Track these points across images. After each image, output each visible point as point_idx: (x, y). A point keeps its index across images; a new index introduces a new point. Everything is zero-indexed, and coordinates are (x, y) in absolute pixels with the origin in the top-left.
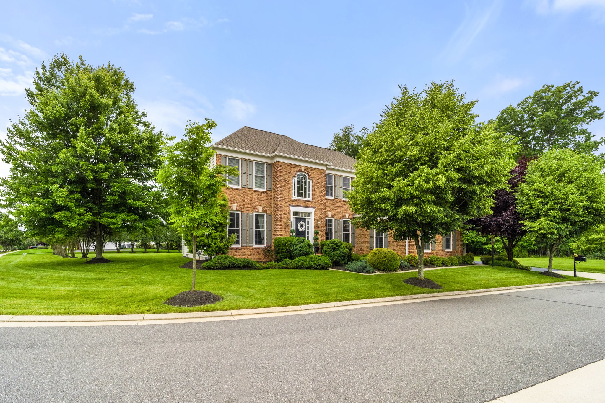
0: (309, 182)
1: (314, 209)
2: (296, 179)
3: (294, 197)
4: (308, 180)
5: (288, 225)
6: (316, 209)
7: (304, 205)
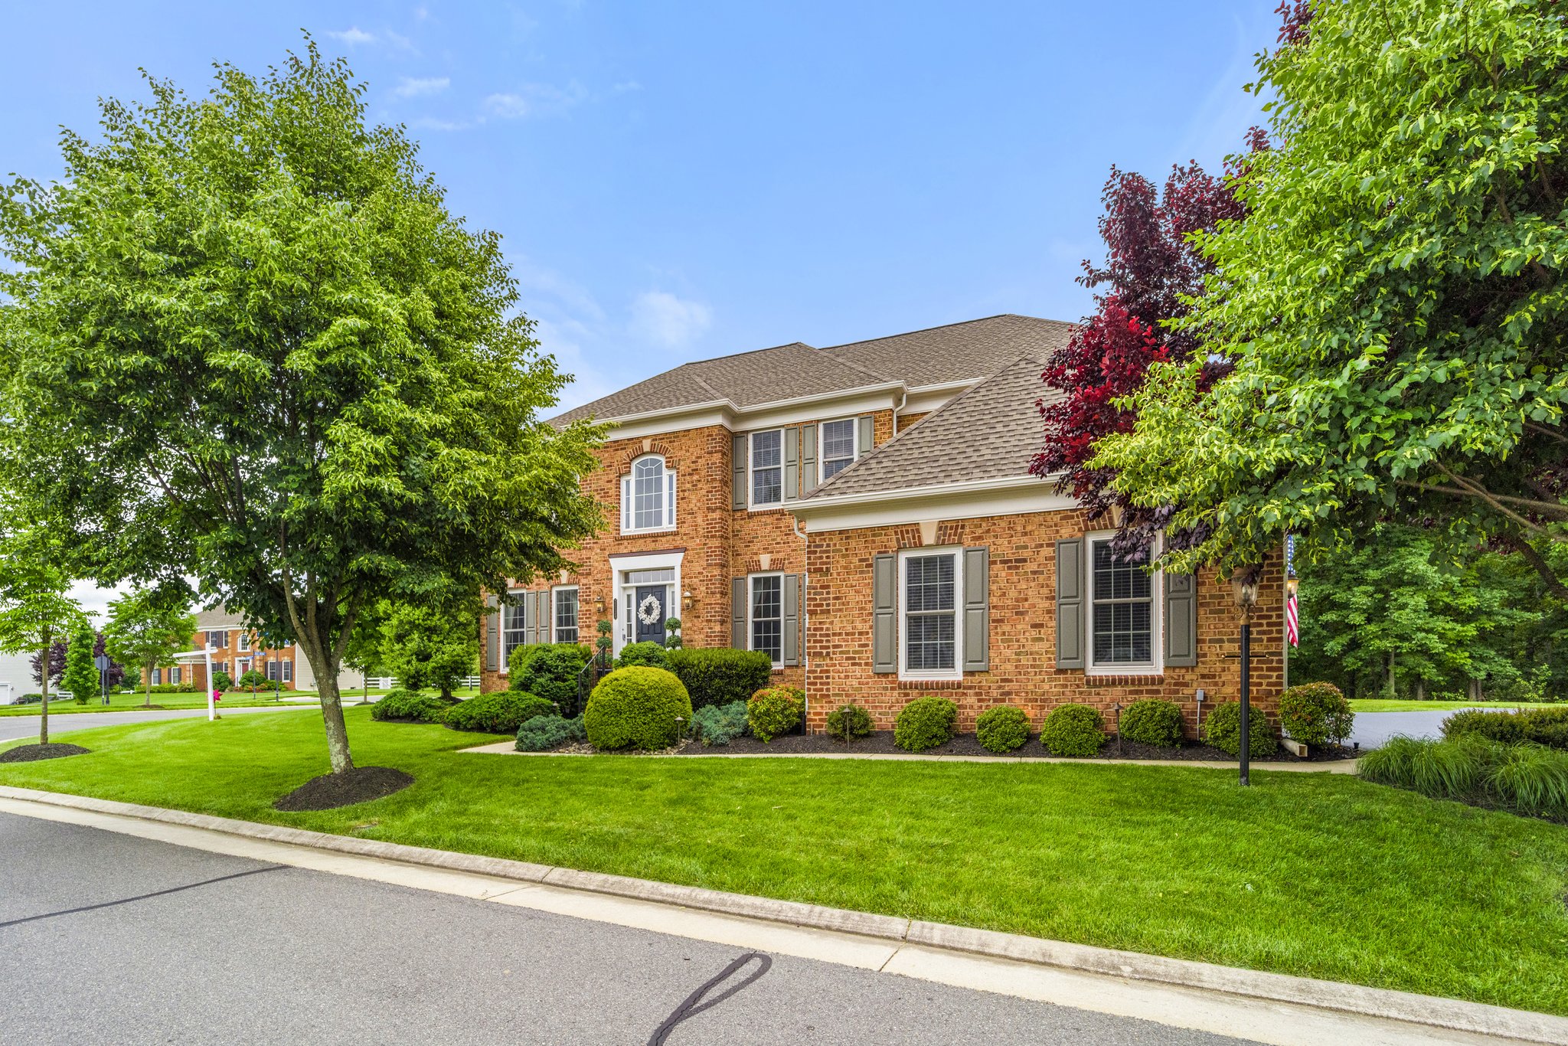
0: (671, 477)
1: (682, 555)
2: (633, 478)
3: (624, 532)
4: (666, 473)
5: (605, 610)
6: (690, 553)
7: (651, 546)
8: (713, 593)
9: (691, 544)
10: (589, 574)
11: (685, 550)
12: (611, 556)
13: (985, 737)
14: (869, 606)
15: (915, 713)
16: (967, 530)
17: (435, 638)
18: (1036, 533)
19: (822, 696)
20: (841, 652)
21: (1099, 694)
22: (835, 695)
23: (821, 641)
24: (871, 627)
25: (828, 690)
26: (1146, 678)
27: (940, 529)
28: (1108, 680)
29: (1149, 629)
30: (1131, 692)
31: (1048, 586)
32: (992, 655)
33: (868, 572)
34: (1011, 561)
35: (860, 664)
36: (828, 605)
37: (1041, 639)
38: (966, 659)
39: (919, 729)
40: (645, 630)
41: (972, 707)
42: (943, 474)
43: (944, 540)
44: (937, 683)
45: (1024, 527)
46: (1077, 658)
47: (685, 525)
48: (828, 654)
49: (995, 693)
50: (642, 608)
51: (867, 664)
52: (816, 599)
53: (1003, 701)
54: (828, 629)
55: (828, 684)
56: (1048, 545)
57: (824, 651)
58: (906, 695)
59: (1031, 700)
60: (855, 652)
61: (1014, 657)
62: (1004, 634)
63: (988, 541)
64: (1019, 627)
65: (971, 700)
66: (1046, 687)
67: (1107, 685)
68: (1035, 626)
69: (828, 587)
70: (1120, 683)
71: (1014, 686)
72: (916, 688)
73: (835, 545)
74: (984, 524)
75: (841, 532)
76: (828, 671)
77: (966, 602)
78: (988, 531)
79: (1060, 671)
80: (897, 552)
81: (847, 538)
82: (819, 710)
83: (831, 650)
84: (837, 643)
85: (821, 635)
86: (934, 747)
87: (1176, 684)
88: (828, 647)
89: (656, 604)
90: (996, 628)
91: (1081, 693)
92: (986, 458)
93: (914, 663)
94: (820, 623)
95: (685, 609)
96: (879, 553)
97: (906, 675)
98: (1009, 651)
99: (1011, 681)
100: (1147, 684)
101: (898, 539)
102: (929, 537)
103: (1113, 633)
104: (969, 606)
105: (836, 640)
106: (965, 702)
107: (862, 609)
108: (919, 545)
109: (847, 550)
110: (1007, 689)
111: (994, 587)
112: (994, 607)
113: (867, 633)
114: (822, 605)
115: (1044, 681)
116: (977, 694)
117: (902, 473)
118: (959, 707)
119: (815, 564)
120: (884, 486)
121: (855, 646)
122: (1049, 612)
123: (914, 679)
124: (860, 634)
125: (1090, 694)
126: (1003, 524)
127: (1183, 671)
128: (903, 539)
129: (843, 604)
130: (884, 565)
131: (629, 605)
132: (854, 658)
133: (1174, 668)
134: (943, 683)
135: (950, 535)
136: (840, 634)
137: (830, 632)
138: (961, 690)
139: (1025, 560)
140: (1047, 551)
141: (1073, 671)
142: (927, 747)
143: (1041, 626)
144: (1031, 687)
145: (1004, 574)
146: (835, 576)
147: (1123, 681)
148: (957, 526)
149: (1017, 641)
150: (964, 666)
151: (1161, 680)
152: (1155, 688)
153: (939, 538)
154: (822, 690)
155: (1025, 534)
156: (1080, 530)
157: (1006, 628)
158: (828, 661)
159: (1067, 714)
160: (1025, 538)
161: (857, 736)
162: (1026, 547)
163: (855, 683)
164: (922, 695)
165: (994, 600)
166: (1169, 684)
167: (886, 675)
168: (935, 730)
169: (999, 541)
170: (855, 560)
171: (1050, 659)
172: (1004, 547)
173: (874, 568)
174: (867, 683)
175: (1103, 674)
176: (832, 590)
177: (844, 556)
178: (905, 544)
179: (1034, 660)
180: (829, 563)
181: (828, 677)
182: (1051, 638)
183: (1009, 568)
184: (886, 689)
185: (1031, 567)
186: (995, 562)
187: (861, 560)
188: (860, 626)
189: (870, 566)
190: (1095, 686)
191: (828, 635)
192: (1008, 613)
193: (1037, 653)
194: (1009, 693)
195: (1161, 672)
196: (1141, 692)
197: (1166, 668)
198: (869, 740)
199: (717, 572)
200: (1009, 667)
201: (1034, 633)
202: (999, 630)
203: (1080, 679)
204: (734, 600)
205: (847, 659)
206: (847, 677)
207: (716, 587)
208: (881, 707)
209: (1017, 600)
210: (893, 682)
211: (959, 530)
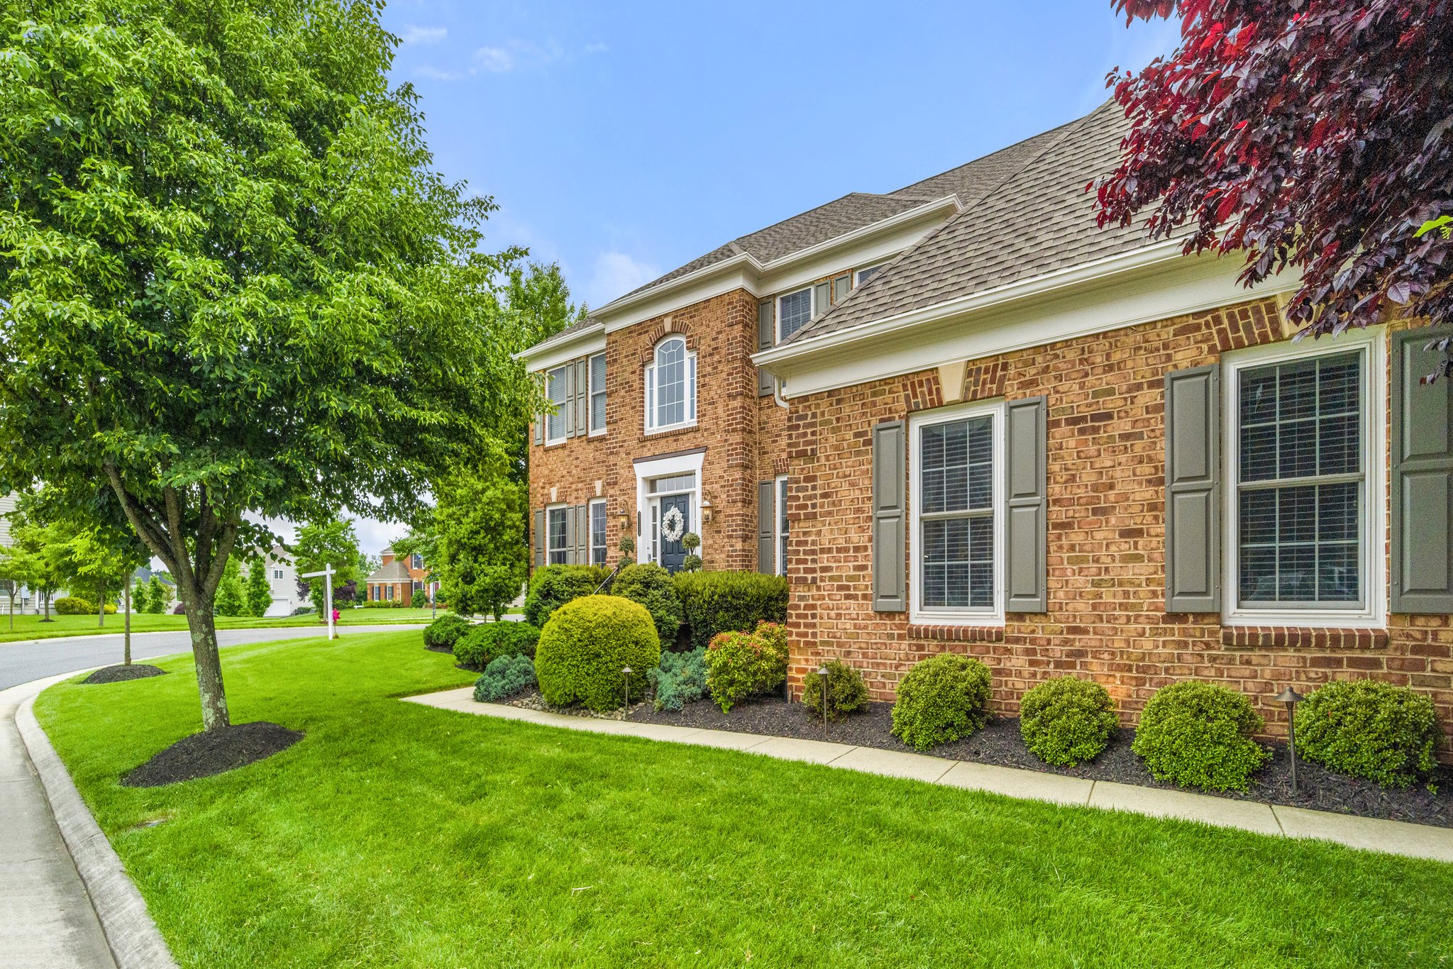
0: (692, 360)
1: (702, 455)
2: (655, 366)
3: (649, 431)
4: (687, 355)
5: (630, 525)
6: (711, 452)
7: (673, 447)
8: (734, 502)
9: (711, 442)
10: (615, 483)
11: (706, 449)
12: (636, 460)
13: (1034, 734)
14: (868, 506)
15: (922, 681)
16: (1012, 371)
17: (481, 559)
18: (1130, 364)
19: (807, 643)
20: (831, 578)
21: (1248, 662)
22: (823, 643)
23: (805, 561)
24: (870, 540)
25: (814, 635)
26: (1350, 635)
27: (969, 373)
28: (1267, 637)
29: (1355, 536)
30: (1316, 662)
31: (1150, 460)
32: (1052, 584)
33: (866, 452)
34: (1083, 419)
35: (855, 597)
36: (814, 506)
37: (1138, 558)
38: (1010, 593)
39: (924, 712)
40: (670, 549)
41: (1019, 674)
42: (974, 282)
43: (975, 392)
44: (965, 631)
45: (1108, 356)
46: (1206, 593)
47: (706, 419)
48: (814, 580)
49: (1058, 652)
50: (666, 522)
51: (865, 597)
52: (798, 498)
53: (1073, 666)
54: (814, 543)
55: (814, 626)
56: (1152, 385)
57: (809, 576)
58: (921, 648)
59: (1120, 668)
60: (850, 578)
61: (1090, 588)
62: (1072, 548)
63: (1047, 386)
64: (1099, 536)
65: (1018, 661)
66: (1147, 645)
67: (1267, 646)
68: (1127, 533)
69: (814, 478)
70: (1293, 643)
71: (1090, 641)
72: (934, 637)
73: (823, 414)
74: (1039, 359)
75: (831, 393)
76: (813, 607)
77: (1010, 494)
78: (1046, 370)
79: (1173, 617)
80: (907, 418)
81: (839, 402)
82: (803, 665)
83: (818, 575)
84: (826, 564)
85: (805, 552)
86: (948, 743)
87: (1415, 650)
88: (814, 570)
89: (679, 516)
90: (1059, 537)
91: (1213, 659)
92: (1044, 246)
93: (933, 597)
94: (805, 534)
95: (706, 521)
96: (882, 421)
97: (923, 617)
98: (1082, 579)
99: (1084, 631)
100: (1350, 647)
101: (907, 398)
102: (952, 389)
103: (1277, 544)
104: (1014, 501)
105: (824, 560)
106: (1008, 664)
107: (858, 510)
108: (938, 405)
109: (838, 420)
110: (1077, 645)
111: (1056, 467)
112: (1056, 502)
113: (866, 548)
114: (805, 506)
115: (1142, 634)
116: (1028, 652)
117: (915, 291)
118: (997, 672)
119: (796, 445)
120: (887, 313)
121: (848, 569)
122: (1153, 507)
123: (932, 623)
124: (857, 549)
125: (1231, 661)
126: (1071, 355)
127: (1435, 623)
128: (915, 396)
129: (834, 504)
130: (888, 439)
131: (655, 519)
132: (848, 588)
133: (1413, 616)
134: (974, 632)
135: (984, 383)
136: (830, 550)
137: (817, 548)
138: (1002, 644)
139: (1109, 416)
140: (1148, 397)
141: (1199, 616)
142: (937, 743)
143: (1139, 533)
144: (1119, 644)
145: (1072, 443)
146: (823, 461)
147: (1299, 640)
148: (996, 366)
149: (1096, 560)
150: (1007, 603)
151: (1383, 641)
152: (1368, 655)
153: (967, 389)
154: (806, 635)
155: (1110, 368)
156: (1212, 349)
157: (1077, 537)
158: (814, 592)
159: (1183, 703)
160: (1109, 377)
161: (841, 713)
162: (1110, 392)
163: (849, 625)
164: (943, 648)
165: (1056, 490)
166: (1402, 649)
167: (891, 614)
168: (950, 714)
169: (1064, 386)
170: (849, 435)
171: (1154, 594)
172: (1073, 396)
173: (874, 446)
174: (866, 627)
175: (1258, 623)
176: (819, 482)
177: (835, 430)
178: (917, 404)
179: (1126, 594)
180: (814, 442)
181: (814, 616)
182: (1156, 555)
183: (1082, 431)
184: (891, 636)
185: (1120, 426)
186: (1056, 424)
187: (857, 435)
188: (856, 538)
189: (868, 443)
190: (1241, 646)
191: (813, 552)
192: (1079, 512)
193: (1131, 583)
194: (1081, 653)
195: (1382, 624)
196: (1339, 662)
197: (1394, 616)
198: (858, 719)
199: (738, 474)
200: (1082, 606)
201: (1125, 546)
202: (1064, 541)
203: (1212, 633)
204: (761, 508)
205: (840, 588)
206: (839, 616)
207: (737, 494)
208: (884, 664)
209: (1095, 488)
210: (900, 627)
211: (999, 373)
